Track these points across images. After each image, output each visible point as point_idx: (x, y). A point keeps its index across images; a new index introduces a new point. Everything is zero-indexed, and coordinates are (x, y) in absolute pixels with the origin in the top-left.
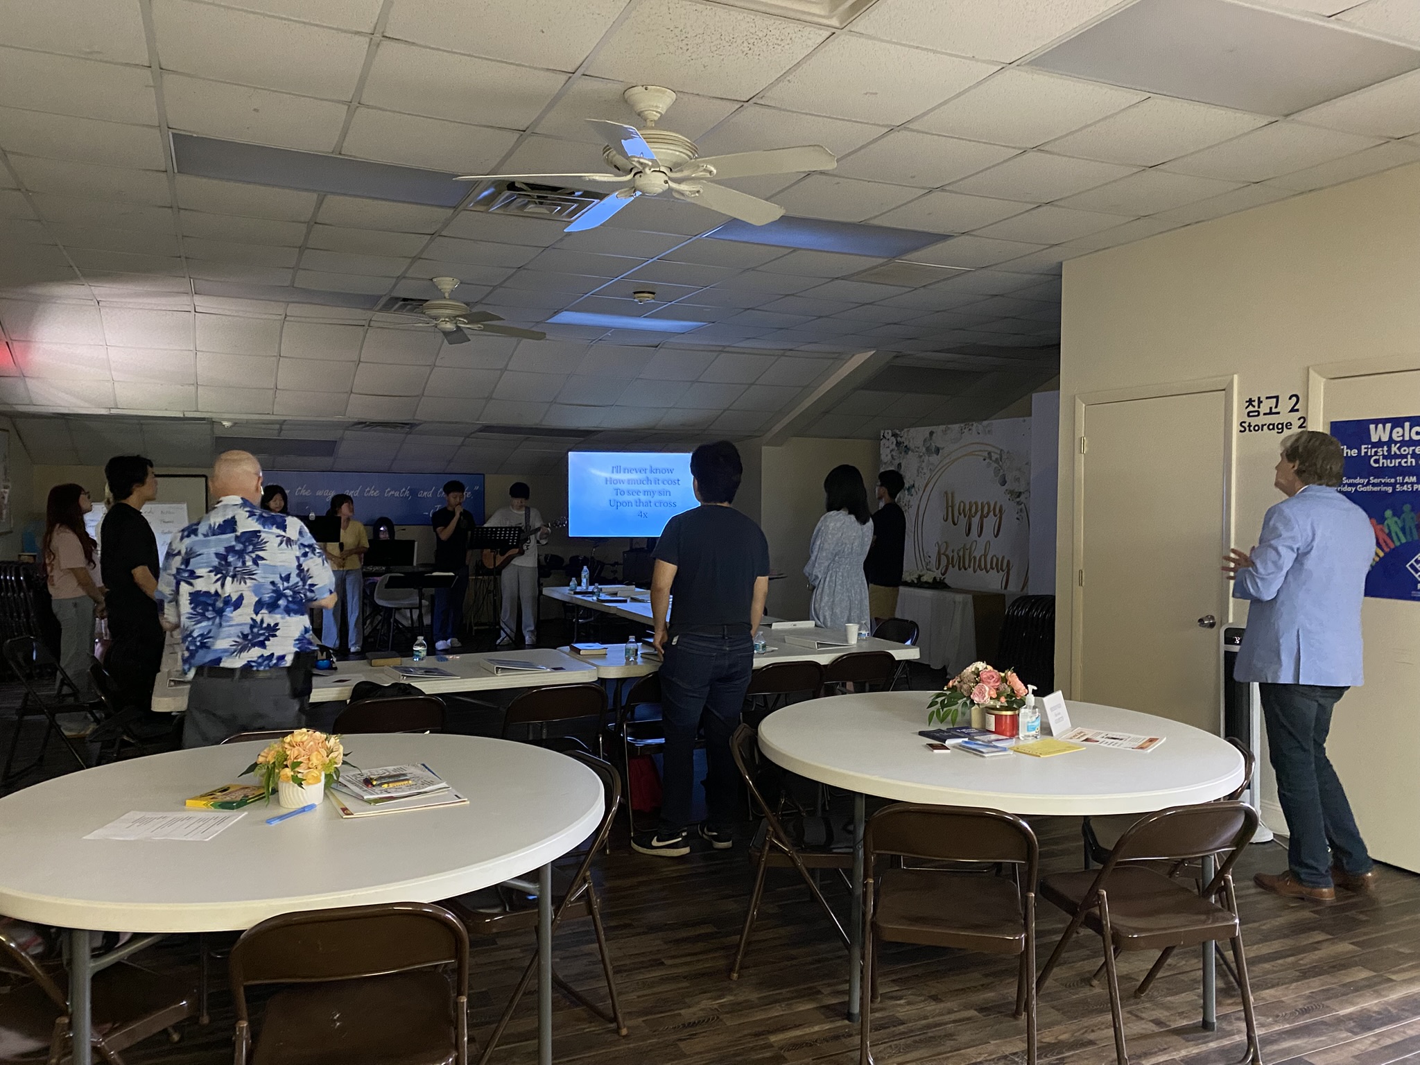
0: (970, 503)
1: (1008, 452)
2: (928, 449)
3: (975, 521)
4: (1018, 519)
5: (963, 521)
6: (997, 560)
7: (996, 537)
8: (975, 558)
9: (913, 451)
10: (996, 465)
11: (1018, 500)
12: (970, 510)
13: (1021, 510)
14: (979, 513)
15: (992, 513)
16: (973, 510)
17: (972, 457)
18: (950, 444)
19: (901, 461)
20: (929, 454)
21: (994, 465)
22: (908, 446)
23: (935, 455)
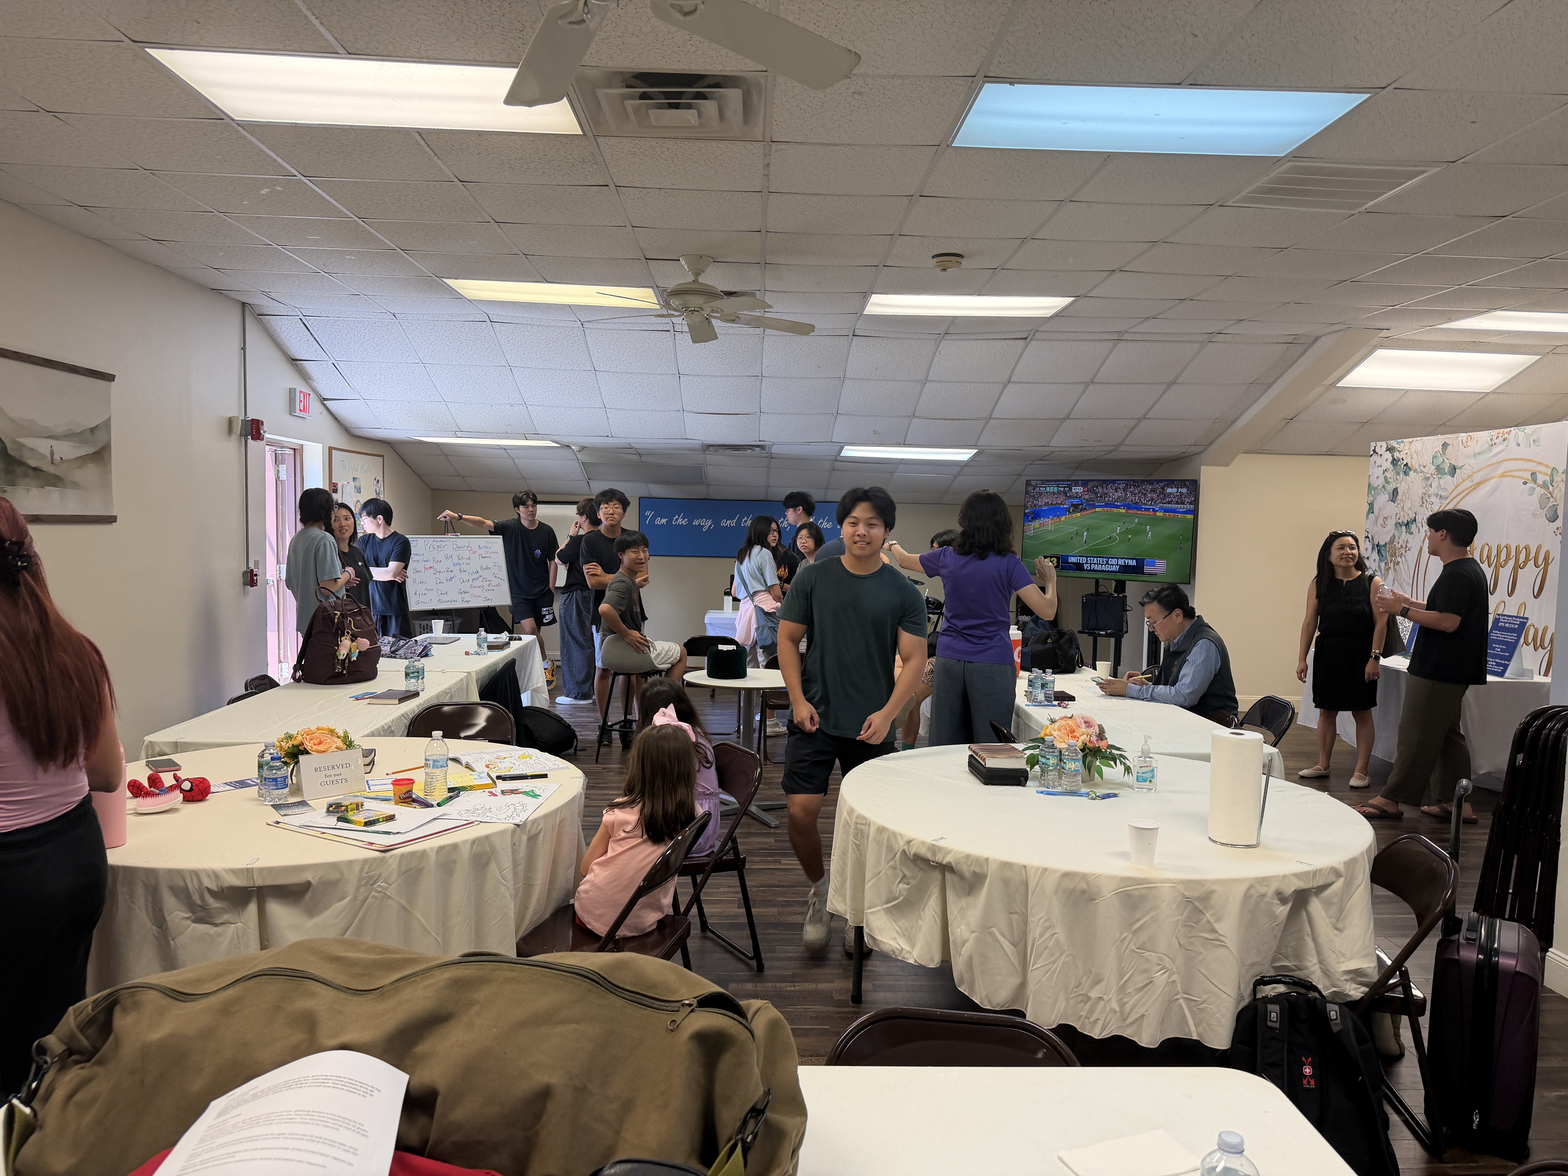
0: (1499, 547)
2: (1439, 469)
3: (1506, 574)
6: (1536, 631)
7: (1536, 597)
9: (1415, 471)
10: (1543, 492)
12: (1498, 555)
14: (1511, 563)
15: (1532, 562)
16: (1503, 556)
17: (1505, 479)
18: (1472, 461)
19: (1398, 486)
20: (1439, 476)
21: (1539, 491)
22: (1409, 465)
23: (1449, 477)
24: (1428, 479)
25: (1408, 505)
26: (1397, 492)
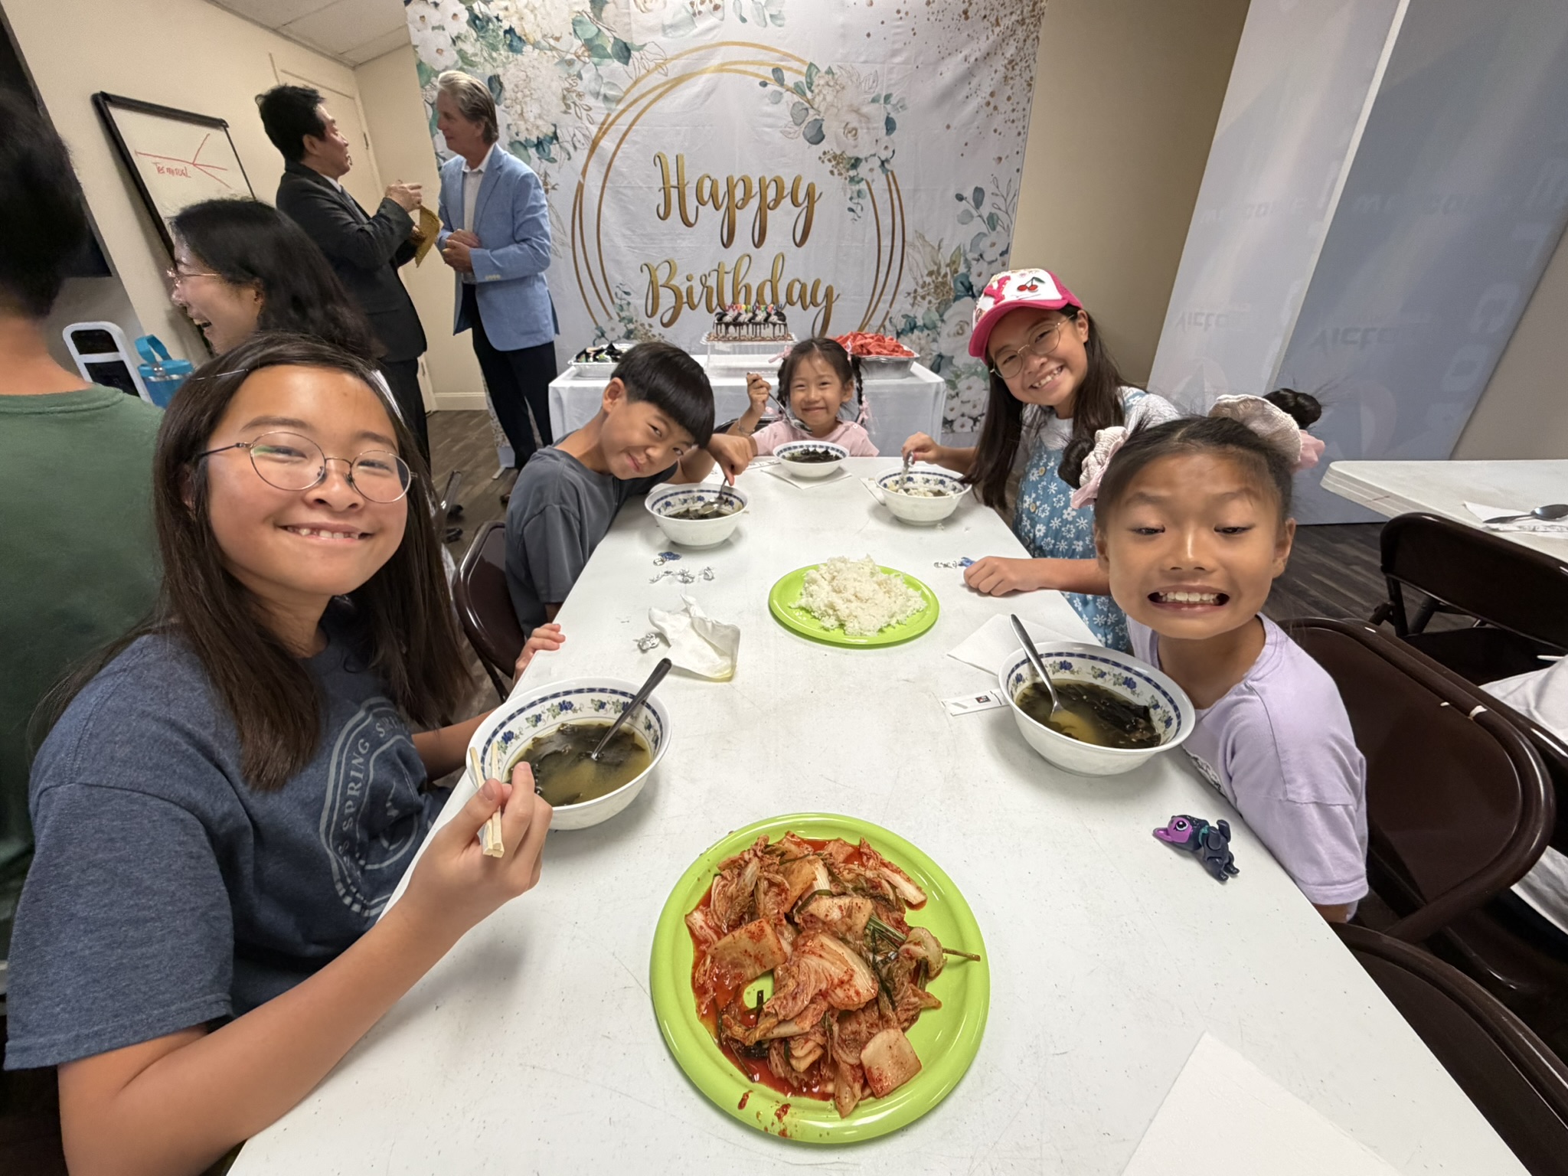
0: (729, 180)
1: (830, 72)
2: (592, 47)
3: (746, 218)
4: (851, 210)
5: (711, 219)
6: (804, 286)
7: (799, 245)
8: (748, 288)
9: (536, 46)
10: (796, 98)
11: (852, 173)
12: (730, 192)
13: (859, 193)
14: (754, 203)
15: (788, 200)
16: (739, 193)
17: (725, 75)
18: (660, 38)
19: (500, 71)
20: (596, 60)
21: (790, 98)
22: (518, 31)
23: (616, 64)
24: (570, 63)
25: (532, 110)
26: (501, 84)
